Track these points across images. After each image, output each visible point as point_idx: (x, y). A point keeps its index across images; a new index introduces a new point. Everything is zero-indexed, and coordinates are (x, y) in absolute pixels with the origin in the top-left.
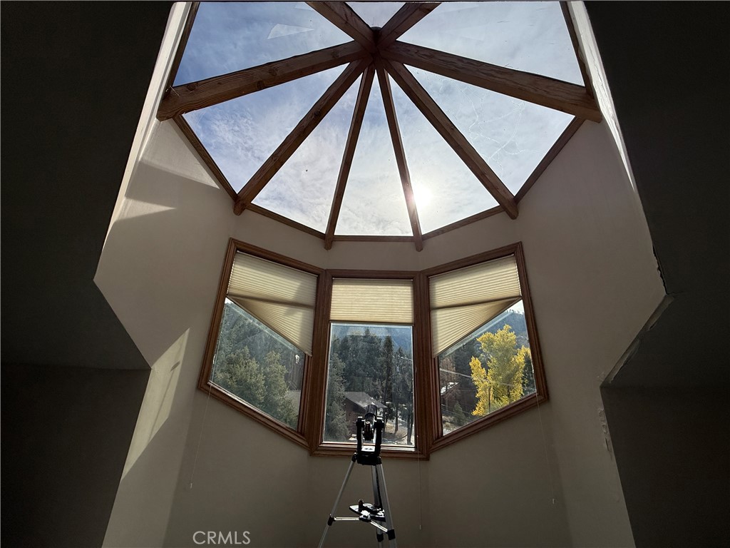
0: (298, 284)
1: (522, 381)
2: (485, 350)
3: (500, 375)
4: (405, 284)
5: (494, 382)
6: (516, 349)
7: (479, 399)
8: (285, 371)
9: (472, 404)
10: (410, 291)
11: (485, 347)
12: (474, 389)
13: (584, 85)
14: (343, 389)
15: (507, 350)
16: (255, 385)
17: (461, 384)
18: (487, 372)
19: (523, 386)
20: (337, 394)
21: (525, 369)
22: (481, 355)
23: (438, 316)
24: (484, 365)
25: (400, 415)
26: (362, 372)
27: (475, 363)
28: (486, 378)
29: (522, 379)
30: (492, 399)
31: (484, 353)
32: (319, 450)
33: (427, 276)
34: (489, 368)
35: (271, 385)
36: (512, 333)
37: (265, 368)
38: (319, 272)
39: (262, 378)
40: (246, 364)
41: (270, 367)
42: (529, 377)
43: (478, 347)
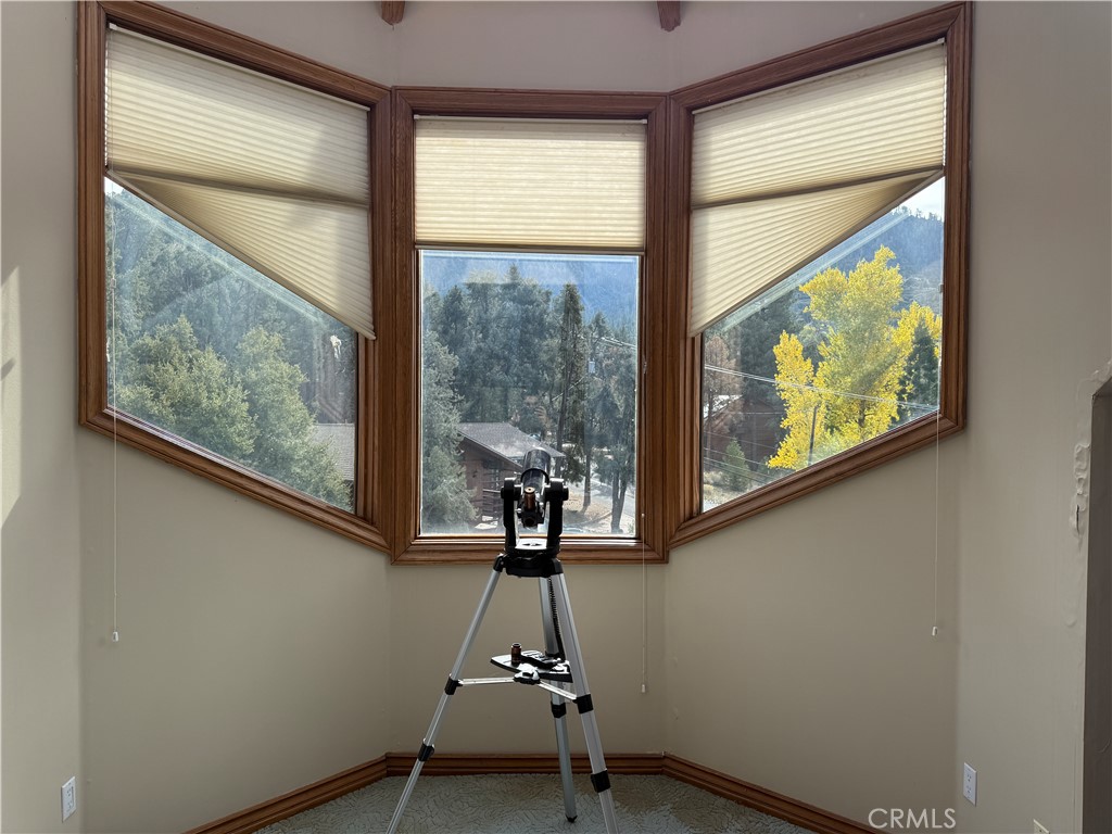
0: (314, 134)
1: (898, 388)
2: (817, 315)
3: (848, 373)
5: (830, 391)
6: (898, 309)
7: (785, 432)
8: (302, 378)
9: (771, 441)
10: (637, 153)
11: (819, 307)
12: (780, 409)
14: (455, 417)
15: (876, 314)
16: (223, 412)
17: (746, 399)
18: (816, 368)
19: (901, 399)
20: (442, 428)
21: (911, 358)
22: (806, 327)
23: (711, 228)
24: (811, 353)
25: (597, 471)
26: (500, 377)
27: (787, 348)
28: (810, 384)
29: (902, 383)
30: (819, 430)
31: (815, 323)
32: (413, 551)
33: (690, 110)
34: (822, 359)
35: (266, 412)
36: (894, 270)
37: (243, 371)
38: (372, 97)
39: (240, 395)
40: (190, 361)
41: (257, 369)
42: (918, 377)
43: (802, 307)
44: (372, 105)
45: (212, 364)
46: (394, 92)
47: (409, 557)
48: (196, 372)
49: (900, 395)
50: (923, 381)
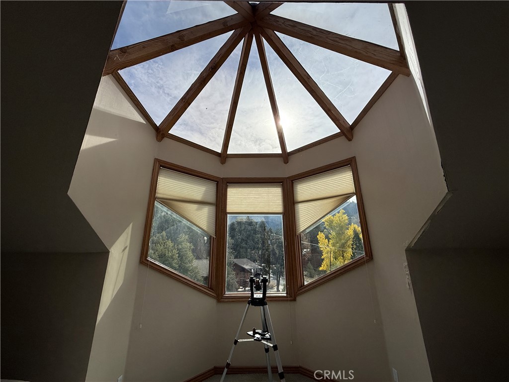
1: (351, 247)
2: (327, 227)
3: (338, 243)
4: (277, 187)
5: (334, 248)
6: (348, 225)
7: (323, 259)
9: (320, 262)
10: (280, 191)
11: (327, 225)
12: (321, 253)
13: (399, 50)
14: (233, 257)
15: (342, 227)
16: (171, 257)
17: (312, 250)
18: (329, 241)
19: (353, 250)
21: (353, 238)
22: (325, 230)
23: (300, 208)
24: (327, 237)
25: (272, 272)
26: (245, 245)
27: (321, 236)
28: (328, 246)
29: (352, 245)
30: (332, 259)
31: (327, 229)
32: (224, 298)
33: (292, 181)
34: (330, 239)
35: (182, 257)
36: (345, 215)
37: (178, 245)
38: (218, 180)
39: (176, 252)
40: (164, 243)
41: (182, 245)
42: (356, 244)
43: (323, 225)
44: (218, 182)
45: (170, 244)
46: (222, 179)
47: (223, 300)
48: (165, 246)
49: (352, 248)
50: (358, 244)
